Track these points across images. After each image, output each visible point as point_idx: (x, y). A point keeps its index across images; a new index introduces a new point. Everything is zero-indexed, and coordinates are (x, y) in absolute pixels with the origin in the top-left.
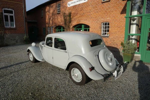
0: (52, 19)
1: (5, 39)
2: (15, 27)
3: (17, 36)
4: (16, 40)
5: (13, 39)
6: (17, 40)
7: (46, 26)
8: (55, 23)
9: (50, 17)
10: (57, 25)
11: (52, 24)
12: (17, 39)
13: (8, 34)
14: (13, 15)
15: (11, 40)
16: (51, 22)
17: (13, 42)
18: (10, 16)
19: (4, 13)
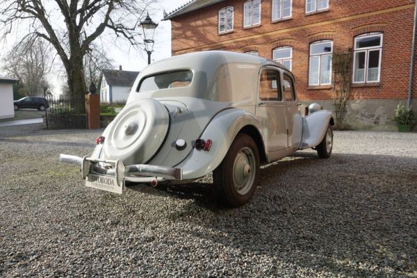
1: (349, 113)
2: (378, 80)
3: (381, 107)
4: (374, 118)
5: (366, 114)
6: (378, 118)
12: (379, 116)
13: (358, 102)
14: (379, 48)
15: (362, 115)
17: (367, 122)
18: (371, 52)
19: (355, 49)
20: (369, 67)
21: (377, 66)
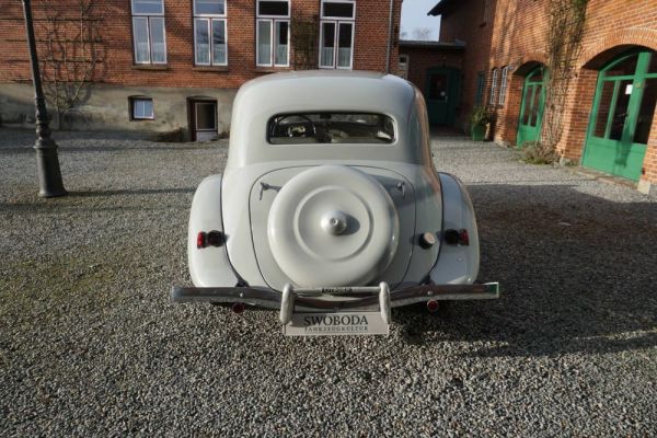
0: (512, 27)
2: (351, 67)
7: (488, 64)
8: (520, 50)
9: (507, 22)
10: (526, 60)
11: (510, 55)
14: (351, 21)
16: (507, 44)
18: (341, 25)
19: (322, 17)
20: (340, 46)
21: (349, 46)
